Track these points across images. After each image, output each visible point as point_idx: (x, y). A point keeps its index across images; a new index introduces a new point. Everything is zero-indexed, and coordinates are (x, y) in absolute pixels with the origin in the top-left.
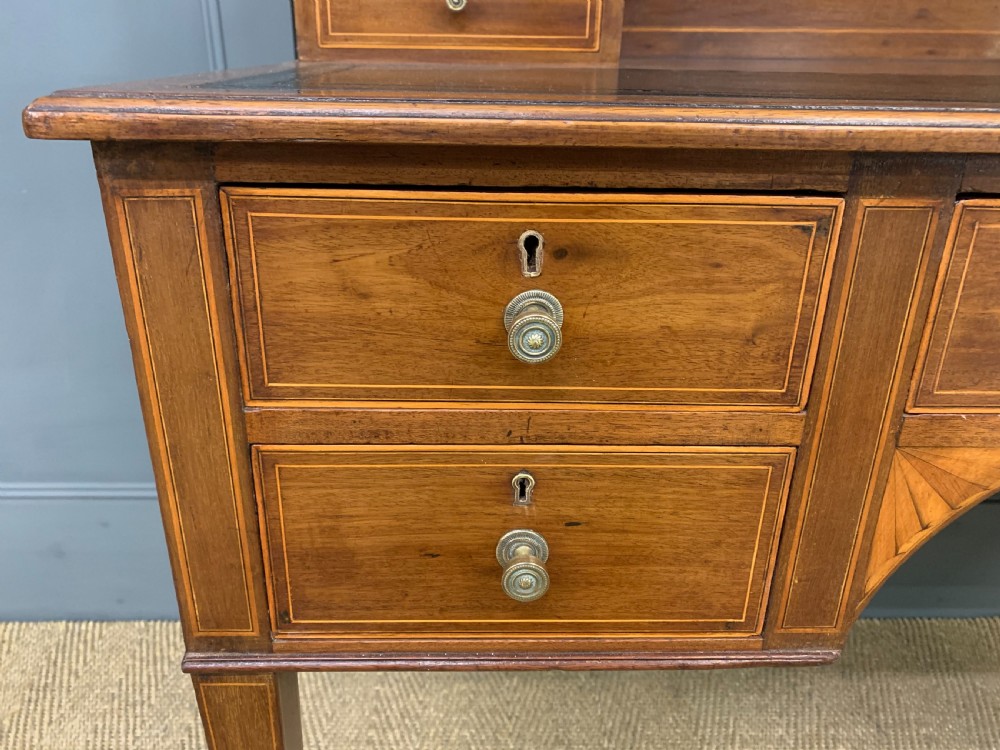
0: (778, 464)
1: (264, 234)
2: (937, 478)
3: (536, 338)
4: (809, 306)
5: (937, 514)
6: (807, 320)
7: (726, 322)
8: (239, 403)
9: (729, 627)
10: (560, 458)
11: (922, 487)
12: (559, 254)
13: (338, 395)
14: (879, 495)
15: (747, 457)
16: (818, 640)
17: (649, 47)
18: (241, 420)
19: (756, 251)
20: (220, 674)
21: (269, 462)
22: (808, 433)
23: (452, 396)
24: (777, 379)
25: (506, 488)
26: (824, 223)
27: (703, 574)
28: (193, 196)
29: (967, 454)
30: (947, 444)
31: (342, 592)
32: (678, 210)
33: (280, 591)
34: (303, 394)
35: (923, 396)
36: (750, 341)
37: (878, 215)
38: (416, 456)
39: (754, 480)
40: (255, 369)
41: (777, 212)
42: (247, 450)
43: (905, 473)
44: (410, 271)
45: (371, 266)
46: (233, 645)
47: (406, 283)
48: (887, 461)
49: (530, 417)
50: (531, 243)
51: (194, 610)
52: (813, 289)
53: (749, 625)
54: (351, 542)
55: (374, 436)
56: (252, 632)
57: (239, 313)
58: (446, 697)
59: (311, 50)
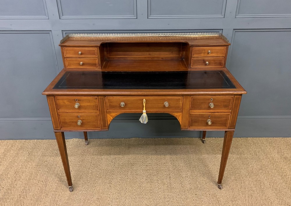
0: (98, 115)
1: (58, 99)
2: (111, 116)
3: (76, 107)
4: (97, 104)
5: (112, 118)
6: (97, 105)
7: (92, 105)
8: (57, 111)
9: (98, 128)
10: (81, 114)
11: (110, 116)
12: (79, 100)
13: (64, 110)
14: (107, 117)
15: (96, 114)
16: (106, 129)
17: (113, 59)
18: (57, 112)
19: (92, 100)
20: (57, 132)
21: (59, 115)
22: (100, 112)
23: (72, 110)
24: (96, 109)
25: (77, 117)
26: (96, 98)
27: (95, 123)
28: (53, 97)
29: (113, 114)
30: (110, 113)
31: (66, 125)
32: (86, 98)
33: (61, 125)
34: (61, 110)
35: (108, 110)
36: (94, 106)
37: (100, 98)
38: (70, 114)
39: (97, 116)
40: (58, 108)
41: (93, 98)
42: (58, 114)
43: (108, 115)
44: (69, 102)
45: (65, 101)
46: (58, 130)
47: (68, 102)
48: (107, 114)
49: (78, 112)
50: (76, 100)
51: (54, 127)
52: (97, 102)
53: (100, 128)
54: (67, 121)
55: (67, 113)
56: (59, 129)
57: (56, 104)
58: (94, 149)
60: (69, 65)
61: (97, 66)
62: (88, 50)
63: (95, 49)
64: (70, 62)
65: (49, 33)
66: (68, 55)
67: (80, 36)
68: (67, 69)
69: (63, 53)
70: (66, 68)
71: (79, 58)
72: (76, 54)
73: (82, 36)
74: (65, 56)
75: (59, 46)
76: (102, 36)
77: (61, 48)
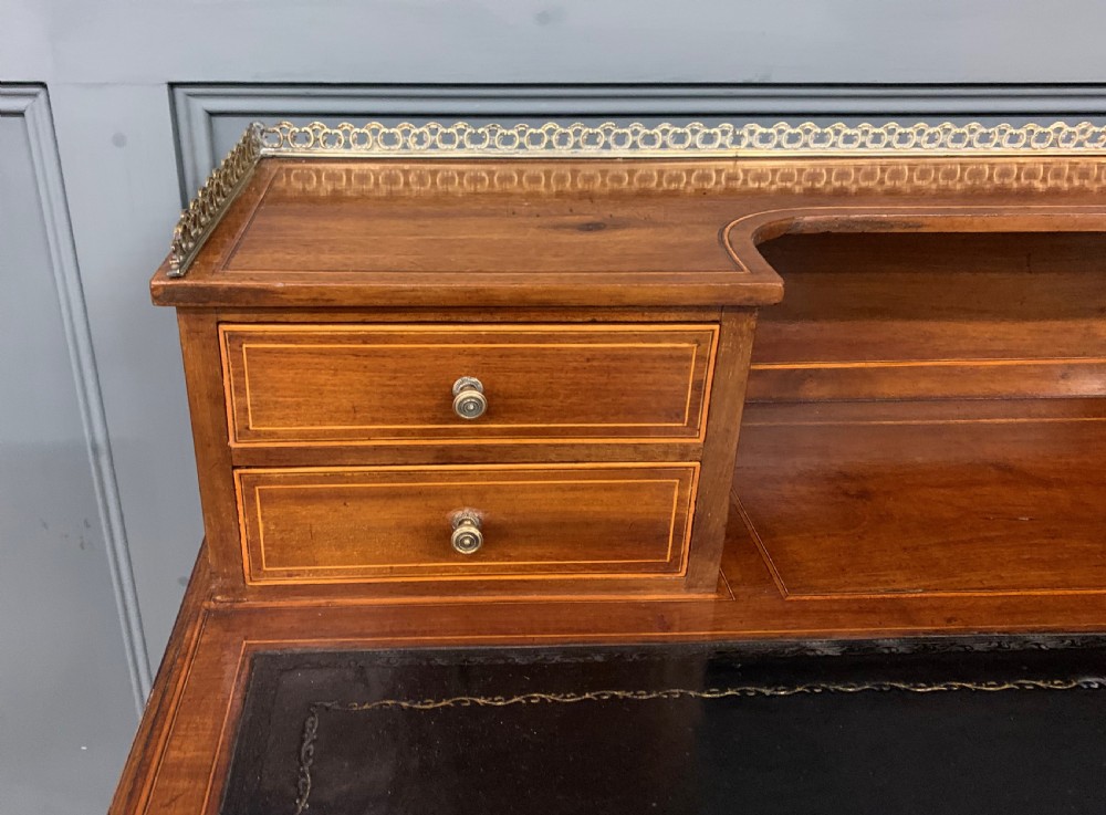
59: (233, 589)
60: (282, 553)
61: (677, 559)
62: (591, 357)
63: (698, 340)
64: (303, 512)
65: (20, 114)
66: (284, 431)
67: (395, 151)
68: (251, 602)
69: (207, 401)
70: (236, 589)
71: (444, 456)
72: (399, 413)
73: (417, 151)
74: (244, 433)
75: (162, 297)
76: (647, 151)
77: (189, 335)
